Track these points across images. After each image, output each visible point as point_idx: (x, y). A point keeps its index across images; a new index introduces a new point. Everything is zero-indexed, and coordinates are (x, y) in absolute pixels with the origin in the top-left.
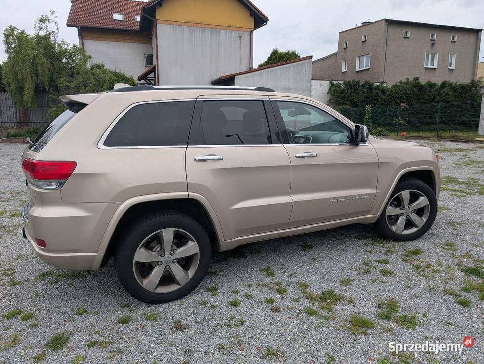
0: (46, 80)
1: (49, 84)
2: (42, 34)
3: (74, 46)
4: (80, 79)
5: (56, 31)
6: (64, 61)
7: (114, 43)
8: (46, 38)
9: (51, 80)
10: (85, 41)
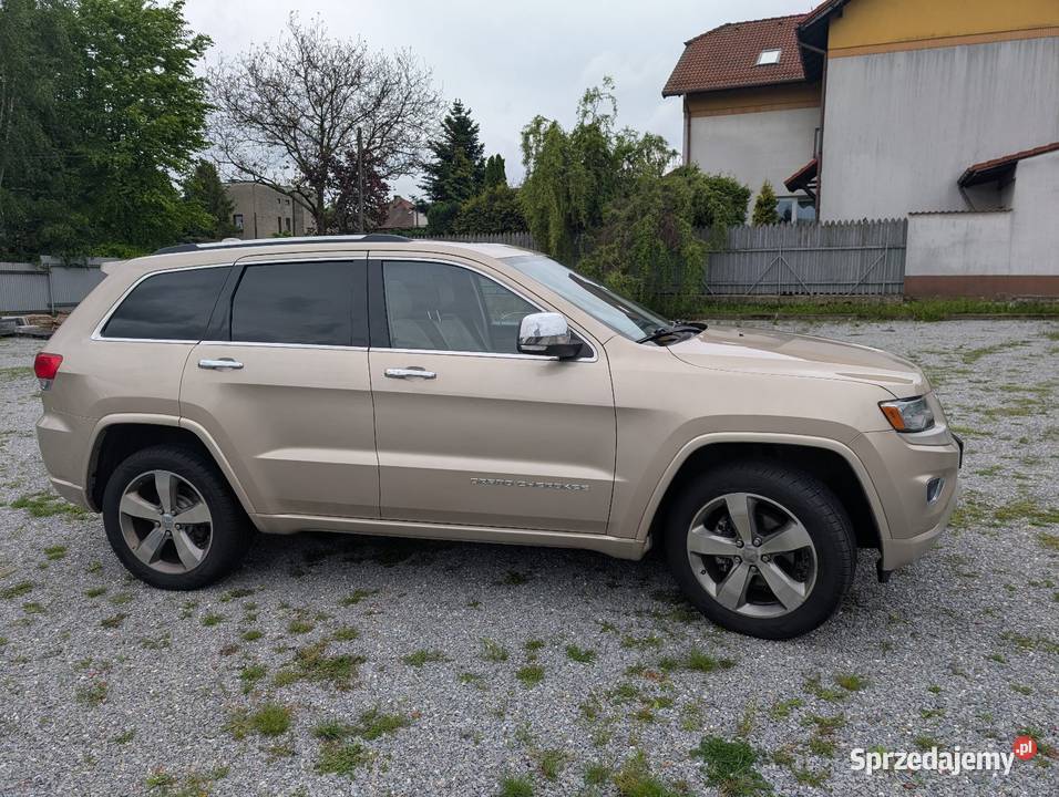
0: (582, 206)
1: (590, 213)
2: (587, 122)
3: (647, 135)
4: (636, 200)
5: (611, 113)
6: (626, 168)
7: (752, 116)
8: (594, 128)
9: (594, 206)
10: (694, 120)
